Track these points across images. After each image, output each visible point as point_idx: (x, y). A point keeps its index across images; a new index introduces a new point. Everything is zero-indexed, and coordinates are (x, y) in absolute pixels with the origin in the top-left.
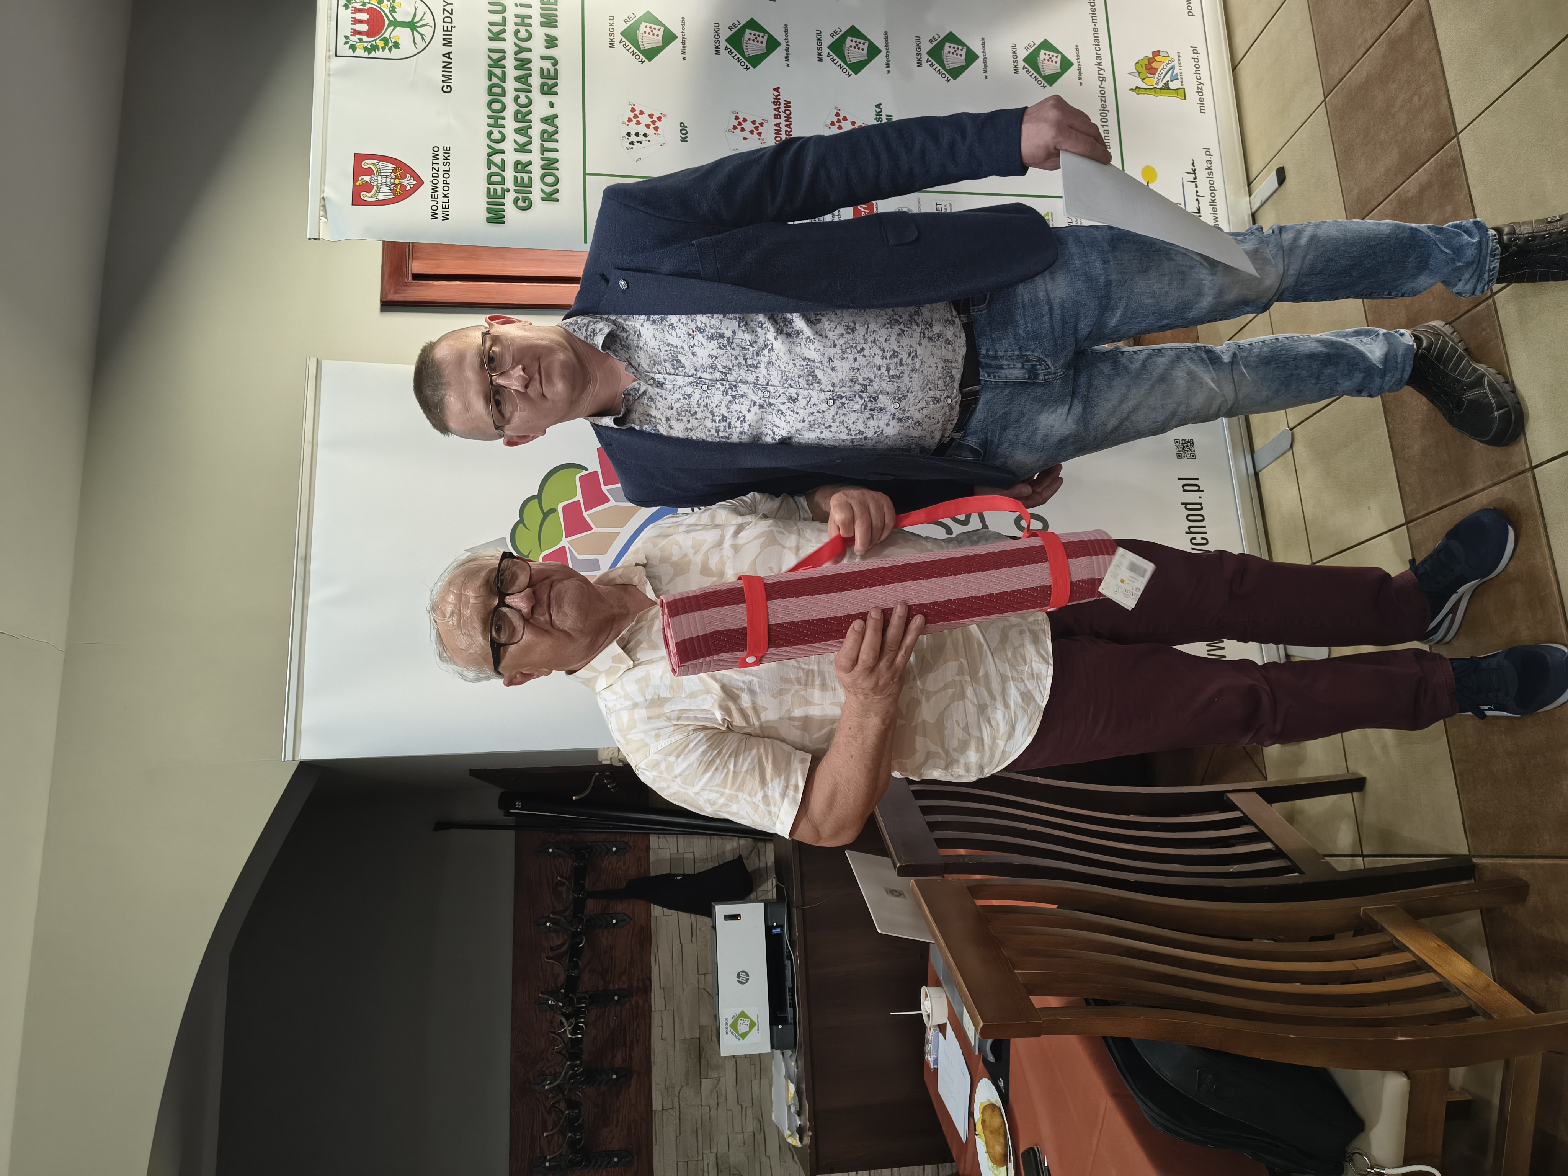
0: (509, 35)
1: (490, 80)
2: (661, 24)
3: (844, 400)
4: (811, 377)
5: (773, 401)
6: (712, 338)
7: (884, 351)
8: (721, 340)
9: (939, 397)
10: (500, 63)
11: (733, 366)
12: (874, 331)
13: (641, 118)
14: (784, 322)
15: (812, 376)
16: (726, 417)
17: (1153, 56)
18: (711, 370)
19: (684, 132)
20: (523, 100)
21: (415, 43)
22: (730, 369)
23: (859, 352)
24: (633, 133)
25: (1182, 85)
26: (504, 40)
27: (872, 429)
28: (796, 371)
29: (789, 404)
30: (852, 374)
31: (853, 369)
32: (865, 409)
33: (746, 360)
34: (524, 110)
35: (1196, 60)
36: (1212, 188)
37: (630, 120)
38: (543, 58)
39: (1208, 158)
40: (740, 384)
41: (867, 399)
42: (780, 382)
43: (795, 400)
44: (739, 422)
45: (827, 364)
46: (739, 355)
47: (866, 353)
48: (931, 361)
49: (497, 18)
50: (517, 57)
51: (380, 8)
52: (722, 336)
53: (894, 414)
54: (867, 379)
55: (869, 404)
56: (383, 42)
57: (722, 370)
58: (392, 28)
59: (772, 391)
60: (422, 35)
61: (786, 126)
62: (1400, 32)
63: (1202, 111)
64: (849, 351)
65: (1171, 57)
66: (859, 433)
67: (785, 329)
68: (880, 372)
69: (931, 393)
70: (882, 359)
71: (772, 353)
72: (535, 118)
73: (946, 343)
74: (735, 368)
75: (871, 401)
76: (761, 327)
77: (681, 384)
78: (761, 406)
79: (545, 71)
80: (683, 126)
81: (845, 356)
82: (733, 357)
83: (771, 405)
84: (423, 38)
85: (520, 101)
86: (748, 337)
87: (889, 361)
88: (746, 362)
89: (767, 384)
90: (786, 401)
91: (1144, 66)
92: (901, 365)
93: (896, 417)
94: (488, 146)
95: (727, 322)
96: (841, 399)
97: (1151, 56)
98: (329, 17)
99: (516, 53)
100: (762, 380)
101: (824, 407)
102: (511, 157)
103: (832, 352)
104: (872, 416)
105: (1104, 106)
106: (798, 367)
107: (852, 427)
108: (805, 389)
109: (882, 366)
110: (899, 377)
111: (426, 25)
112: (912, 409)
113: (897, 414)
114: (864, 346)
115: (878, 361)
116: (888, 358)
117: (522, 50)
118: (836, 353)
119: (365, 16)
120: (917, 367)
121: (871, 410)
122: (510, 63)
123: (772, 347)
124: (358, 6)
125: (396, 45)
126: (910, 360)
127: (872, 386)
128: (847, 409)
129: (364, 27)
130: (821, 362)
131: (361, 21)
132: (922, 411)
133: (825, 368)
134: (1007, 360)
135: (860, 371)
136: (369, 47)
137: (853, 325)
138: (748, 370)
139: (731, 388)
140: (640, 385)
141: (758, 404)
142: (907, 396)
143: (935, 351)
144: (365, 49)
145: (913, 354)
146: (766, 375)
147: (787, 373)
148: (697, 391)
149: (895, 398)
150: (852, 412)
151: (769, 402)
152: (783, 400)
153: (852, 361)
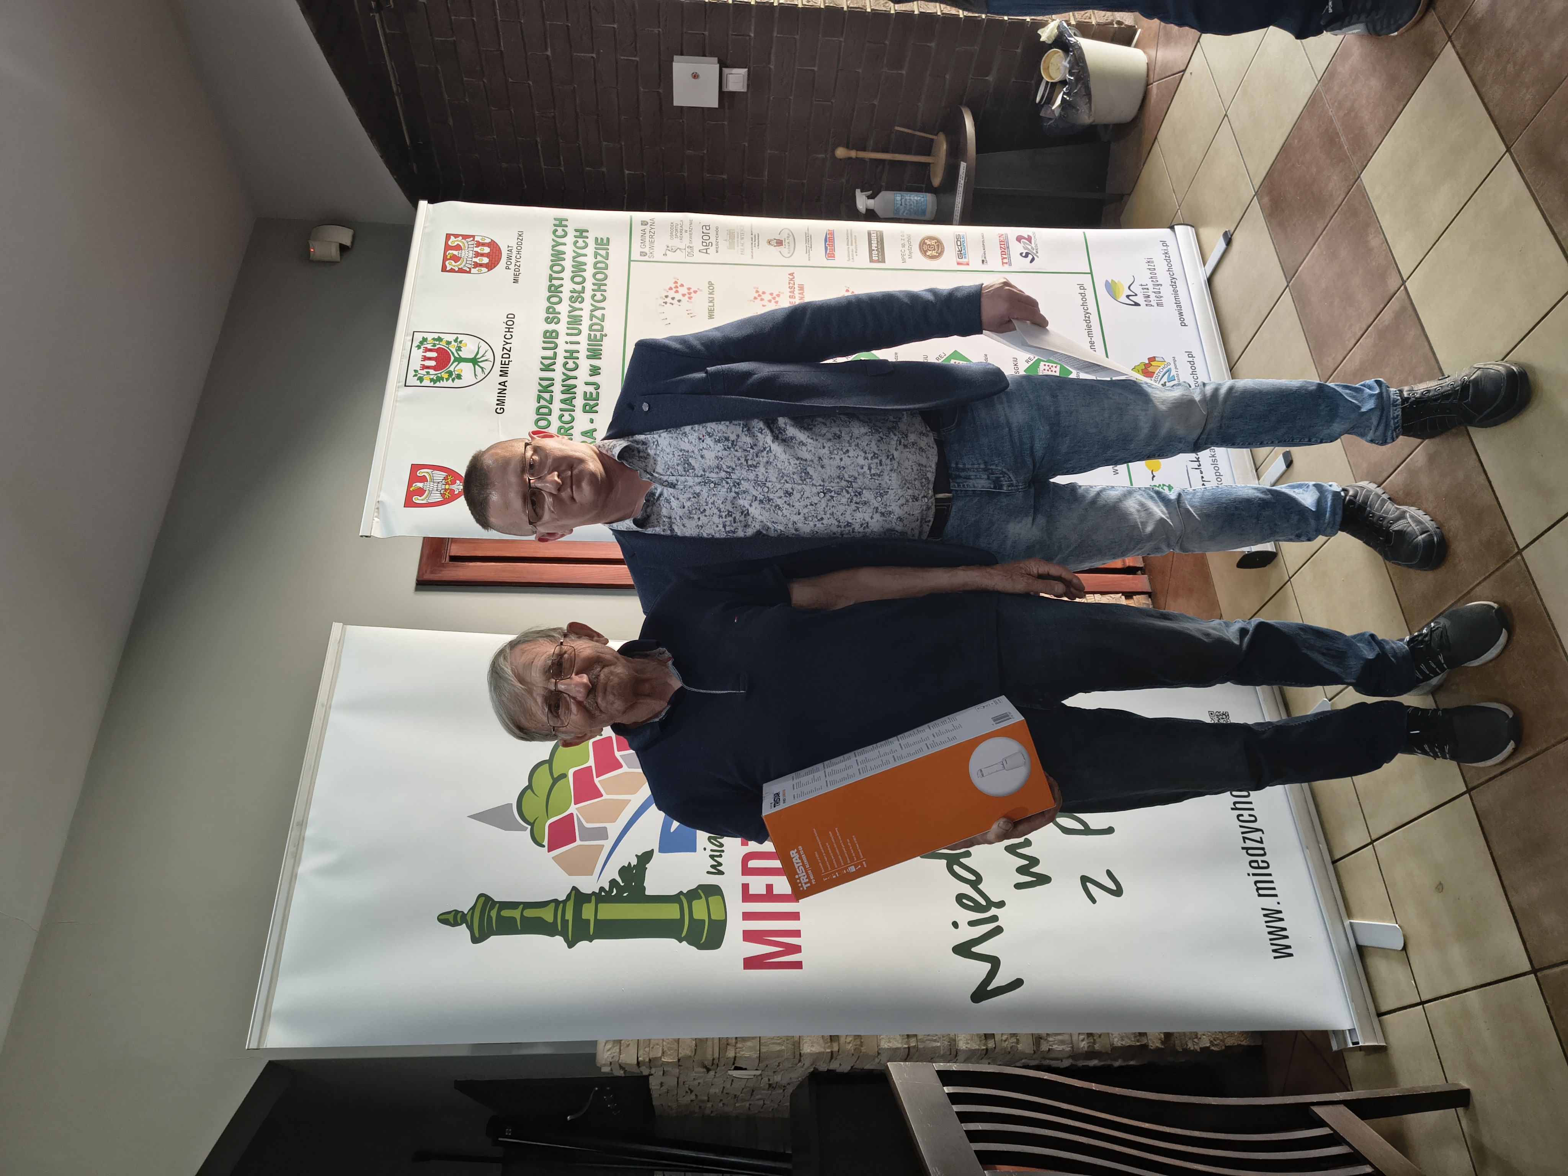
0: (558, 366)
1: (539, 402)
3: (833, 494)
4: (803, 474)
5: (771, 496)
6: (718, 441)
7: (866, 453)
8: (726, 443)
9: (917, 495)
10: (548, 389)
11: (736, 466)
12: (857, 438)
14: (779, 430)
15: (805, 473)
16: (731, 512)
18: (717, 470)
20: (567, 418)
21: (475, 375)
22: (733, 469)
23: (844, 453)
26: (554, 370)
27: (859, 521)
28: (791, 469)
29: (785, 498)
30: (839, 471)
31: (839, 467)
32: (851, 502)
33: (747, 460)
34: (567, 426)
38: (587, 384)
40: (742, 482)
41: (853, 494)
42: (777, 478)
43: (789, 494)
44: (743, 516)
45: (818, 462)
46: (741, 457)
47: (851, 454)
48: (907, 464)
49: (549, 353)
50: (564, 383)
51: (448, 348)
52: (727, 439)
53: (877, 508)
54: (852, 476)
55: (855, 498)
56: (447, 374)
57: (726, 470)
58: (457, 363)
59: (770, 487)
60: (482, 368)
64: (836, 452)
66: (847, 524)
67: (780, 436)
68: (863, 471)
69: (910, 492)
70: (865, 460)
71: (770, 454)
73: (920, 450)
74: (738, 468)
75: (856, 495)
76: (761, 433)
77: (691, 484)
78: (761, 502)
79: (588, 394)
81: (833, 456)
82: (736, 458)
83: (769, 500)
84: (483, 371)
85: (564, 418)
86: (749, 440)
87: (870, 461)
88: (747, 463)
89: (766, 481)
90: (783, 495)
93: (879, 511)
95: (732, 429)
96: (831, 492)
98: (402, 356)
100: (761, 477)
101: (815, 499)
103: (821, 452)
104: (858, 508)
106: (793, 465)
107: (841, 518)
108: (799, 484)
109: (864, 465)
110: (879, 475)
111: (486, 360)
112: (893, 504)
113: (879, 508)
114: (849, 448)
115: (861, 461)
116: (869, 458)
117: (569, 378)
118: (825, 453)
119: (434, 355)
120: (895, 468)
121: (856, 503)
122: (557, 388)
123: (770, 449)
124: (429, 346)
125: (459, 377)
126: (888, 462)
127: (857, 482)
128: (835, 502)
129: (433, 363)
130: (812, 461)
131: (430, 359)
132: (902, 507)
133: (816, 466)
134: (974, 471)
135: (846, 469)
136: (435, 378)
137: (839, 433)
138: (748, 470)
139: (735, 486)
140: (656, 489)
141: (758, 499)
142: (888, 492)
143: (910, 456)
144: (432, 380)
145: (891, 457)
146: (765, 473)
147: (783, 471)
148: (705, 489)
149: (877, 493)
150: (840, 504)
151: (768, 497)
152: (780, 495)
153: (839, 461)
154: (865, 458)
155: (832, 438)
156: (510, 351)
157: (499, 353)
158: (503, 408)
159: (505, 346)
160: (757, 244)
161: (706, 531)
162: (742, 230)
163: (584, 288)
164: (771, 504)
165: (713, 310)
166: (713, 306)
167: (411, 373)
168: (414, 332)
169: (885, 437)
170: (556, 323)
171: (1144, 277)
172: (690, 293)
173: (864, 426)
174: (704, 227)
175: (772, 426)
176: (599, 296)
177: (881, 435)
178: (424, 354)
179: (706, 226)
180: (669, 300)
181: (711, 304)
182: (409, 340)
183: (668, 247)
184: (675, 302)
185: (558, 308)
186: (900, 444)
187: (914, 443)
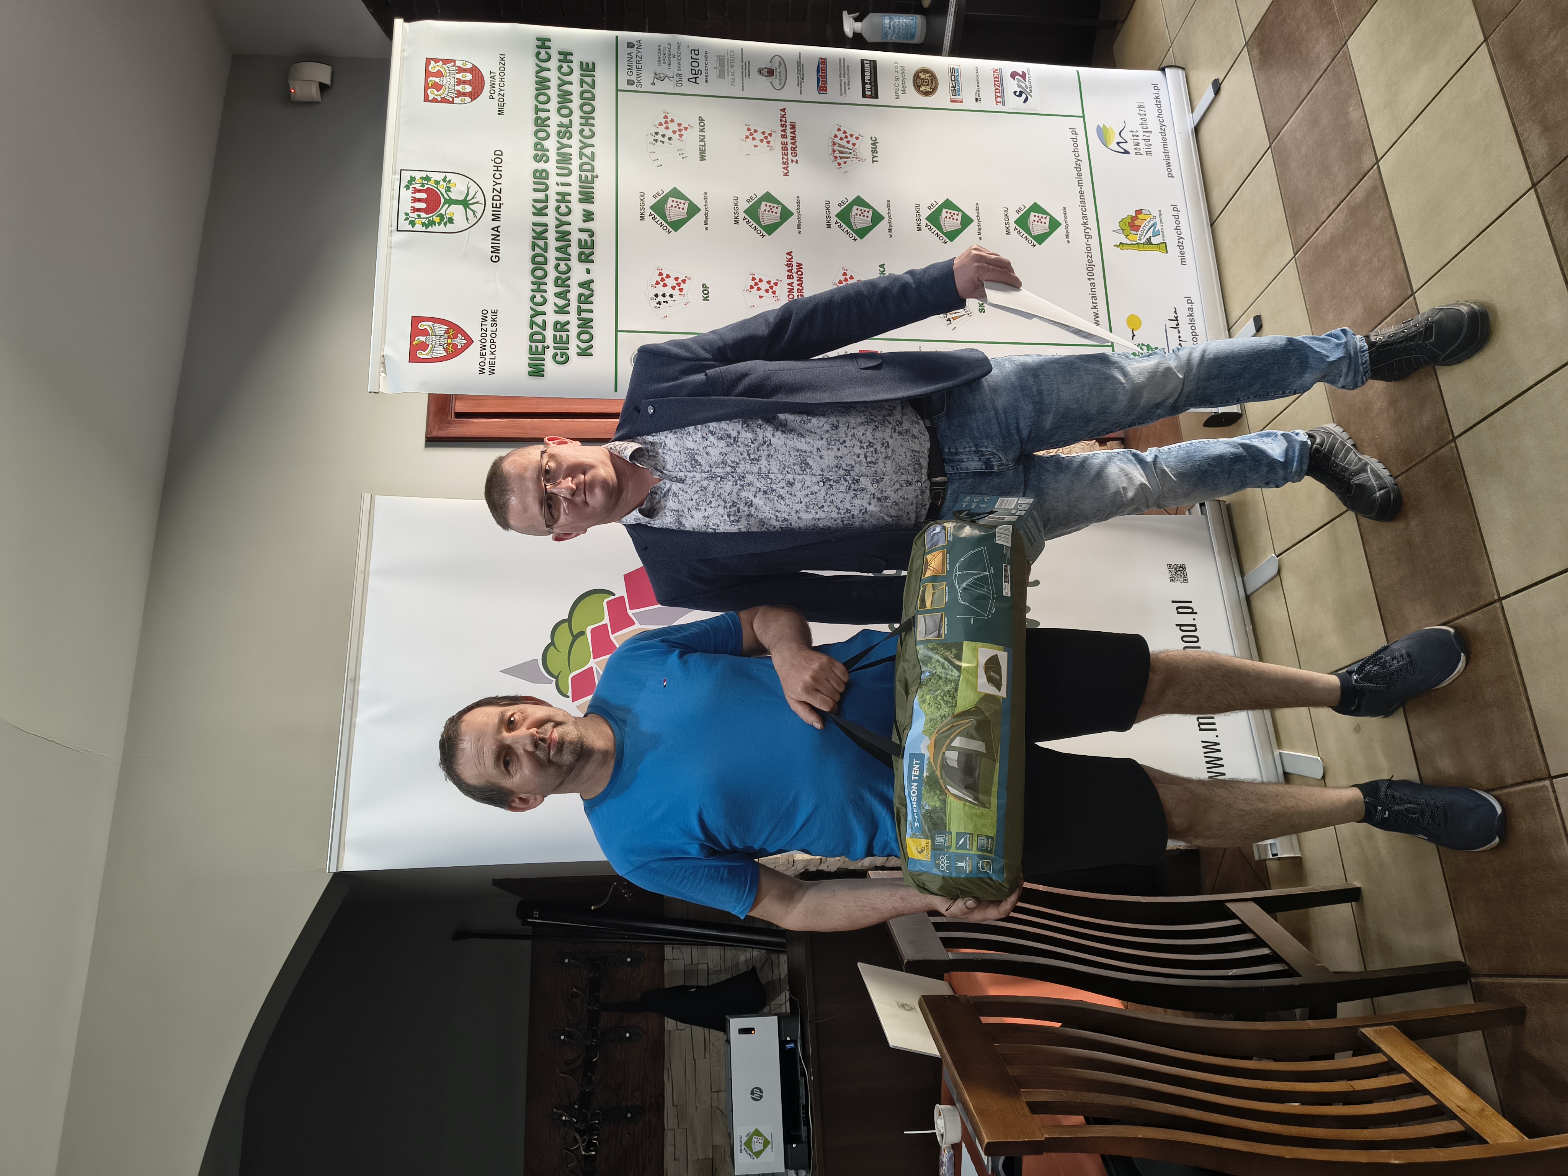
0: (551, 211)
1: (534, 251)
2: (686, 199)
3: (832, 483)
4: (803, 465)
5: (774, 487)
6: (721, 439)
7: (861, 442)
8: (728, 440)
9: (911, 480)
10: (543, 235)
12: (853, 428)
13: (667, 281)
15: (805, 464)
16: (736, 503)
17: (1136, 215)
18: (722, 465)
19: (706, 292)
20: (563, 267)
21: (467, 219)
22: (738, 464)
23: (841, 444)
24: (660, 294)
25: (1164, 240)
26: (547, 215)
27: (857, 507)
28: (791, 460)
29: (787, 489)
30: (837, 461)
31: (837, 457)
32: (849, 489)
33: (749, 455)
34: (564, 277)
35: (1177, 217)
37: (658, 283)
38: (581, 230)
39: (1190, 306)
40: (747, 475)
41: (851, 482)
42: (779, 470)
43: (791, 484)
44: (747, 507)
45: (817, 454)
46: (743, 452)
47: (847, 444)
48: (901, 451)
49: (541, 196)
50: (558, 229)
51: (437, 188)
52: (729, 436)
53: (874, 494)
54: (849, 465)
55: (853, 486)
56: (439, 218)
57: (731, 465)
58: (447, 205)
59: (772, 478)
60: (473, 211)
63: (1184, 263)
64: (833, 443)
65: (1154, 215)
66: (847, 511)
68: (859, 459)
69: (904, 477)
70: (860, 449)
71: (770, 448)
72: (573, 283)
73: (913, 437)
74: (741, 462)
75: (853, 483)
76: (760, 428)
77: (699, 479)
78: (764, 492)
79: (583, 242)
80: (705, 287)
81: (830, 447)
82: (739, 453)
83: (773, 491)
84: (474, 214)
85: (560, 268)
86: (749, 436)
87: (866, 450)
88: (749, 457)
89: (769, 473)
90: (785, 486)
91: (1128, 224)
92: (876, 453)
93: (876, 497)
94: (531, 308)
95: (732, 425)
96: (830, 481)
97: (1134, 215)
98: (392, 199)
99: (557, 226)
100: (763, 470)
101: (816, 489)
102: (551, 318)
103: (819, 443)
104: (856, 495)
106: (793, 457)
107: (841, 506)
108: (800, 474)
109: (860, 454)
110: (875, 463)
111: (477, 203)
112: (889, 489)
113: (876, 494)
114: (846, 439)
115: (857, 450)
116: (865, 447)
117: (562, 223)
118: (823, 444)
119: (424, 196)
120: (890, 455)
121: (855, 490)
122: (551, 235)
123: (771, 443)
124: (418, 187)
125: (451, 221)
126: (883, 450)
127: (854, 471)
128: (834, 490)
129: (423, 205)
130: (811, 452)
131: (420, 200)
132: (897, 492)
133: (815, 457)
134: (966, 454)
135: (843, 459)
136: (426, 222)
137: (837, 423)
138: (751, 463)
139: (740, 479)
140: (665, 484)
141: (762, 490)
142: (883, 478)
143: (904, 443)
144: (423, 224)
145: (886, 445)
146: (767, 466)
147: (784, 463)
148: (712, 483)
149: (873, 480)
150: (839, 492)
151: (771, 488)
152: (782, 486)
153: (836, 451)
154: (861, 447)
155: (830, 429)
156: (500, 193)
157: (489, 195)
158: (498, 257)
159: (494, 187)
160: (747, 73)
161: (712, 521)
162: (732, 56)
163: (571, 121)
164: (773, 494)
165: (705, 151)
166: (705, 146)
167: (402, 217)
168: (401, 170)
169: (880, 425)
170: (546, 162)
171: (1135, 124)
172: (681, 130)
173: (860, 416)
174: (693, 51)
175: (771, 421)
176: (587, 132)
177: (877, 424)
178: (414, 195)
179: (694, 50)
180: (659, 137)
181: (703, 143)
182: (397, 179)
183: (656, 74)
184: (666, 139)
185: (547, 144)
186: (895, 432)
187: (907, 431)
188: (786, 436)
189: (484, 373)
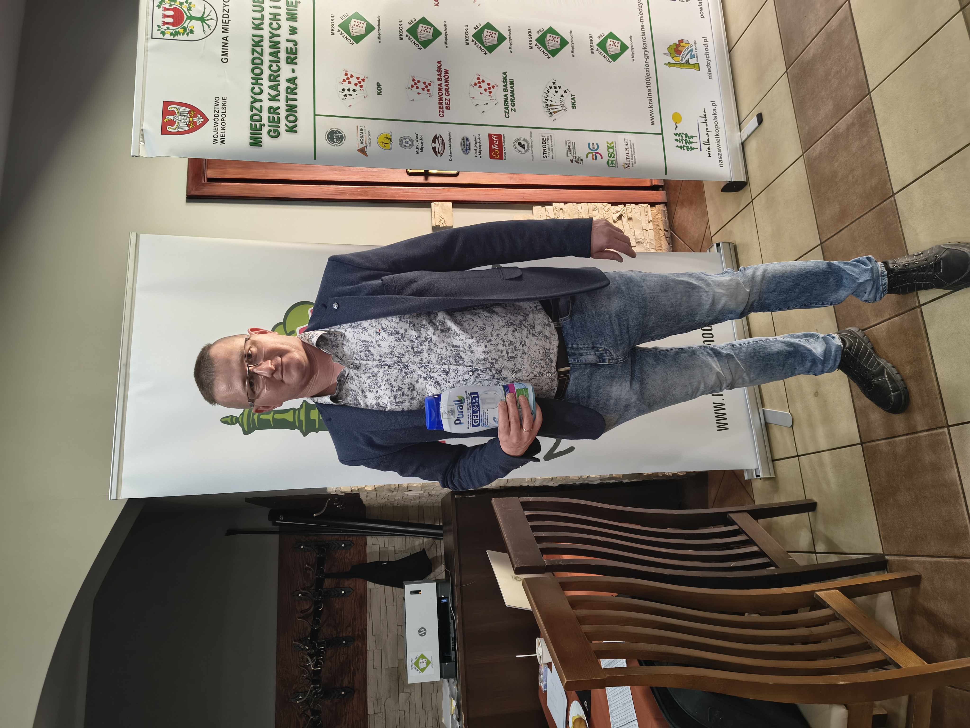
0: (266, 26)
1: (253, 55)
2: (365, 20)
3: (479, 372)
4: (457, 357)
5: (433, 374)
6: (391, 334)
7: (504, 341)
8: (397, 336)
9: (543, 371)
10: (260, 44)
11: (405, 353)
12: (497, 330)
13: (351, 80)
14: (439, 323)
15: (458, 357)
16: (401, 388)
17: (679, 44)
18: (391, 356)
19: (379, 88)
20: (274, 67)
21: (204, 31)
22: (403, 355)
23: (488, 342)
24: (346, 89)
25: (697, 61)
26: (263, 29)
28: (448, 353)
29: (443, 376)
31: (484, 352)
32: (493, 378)
33: (413, 348)
34: (275, 74)
35: (706, 46)
36: (717, 127)
37: (344, 81)
38: (288, 41)
39: (714, 107)
40: (410, 364)
41: (494, 372)
42: (437, 361)
43: (446, 373)
44: (410, 390)
45: (468, 349)
46: (409, 345)
47: (493, 342)
48: (535, 348)
49: (258, 15)
50: (271, 40)
51: (181, 8)
52: (398, 333)
54: (494, 359)
55: (496, 375)
56: (183, 30)
57: (398, 355)
58: (189, 20)
59: (432, 367)
60: (208, 25)
61: (445, 85)
62: (833, 28)
63: (710, 78)
64: (481, 341)
65: (691, 44)
67: (438, 327)
68: (502, 355)
69: (537, 369)
70: (503, 346)
71: (431, 344)
72: (282, 79)
73: (545, 337)
74: (406, 354)
75: (497, 373)
76: (424, 328)
77: (371, 366)
78: (425, 378)
79: (289, 49)
80: (379, 85)
81: (479, 344)
82: (405, 347)
83: (431, 377)
84: (209, 27)
85: (273, 68)
87: (507, 348)
88: (413, 350)
89: (429, 363)
90: (442, 374)
91: (673, 50)
92: (516, 350)
94: (252, 97)
95: (401, 324)
96: (478, 371)
97: (678, 43)
98: (147, 13)
99: (270, 38)
100: (425, 360)
101: (466, 376)
102: (266, 104)
103: (470, 341)
105: (648, 75)
106: (449, 351)
108: (454, 365)
109: (503, 350)
110: (514, 358)
111: (211, 19)
112: (525, 379)
114: (491, 338)
115: (501, 347)
116: (507, 345)
117: (274, 36)
118: (474, 342)
119: (171, 13)
120: (526, 351)
121: (497, 379)
122: (266, 44)
123: (431, 340)
124: (167, 6)
125: (192, 32)
126: (521, 347)
127: (498, 363)
128: (481, 378)
129: (171, 20)
130: (464, 348)
131: (168, 16)
132: (531, 381)
133: (467, 351)
134: (585, 350)
135: (489, 354)
136: (174, 33)
137: (484, 326)
138: (415, 355)
139: (404, 367)
140: (345, 371)
141: (423, 377)
142: (521, 370)
143: (538, 342)
144: (171, 34)
145: (523, 343)
146: (428, 358)
147: (442, 355)
148: (382, 370)
149: (513, 371)
150: (485, 380)
151: (430, 375)
152: (439, 374)
153: (484, 347)
154: (504, 345)
155: (479, 331)
156: (228, 12)
157: (220, 14)
158: (227, 59)
159: (224, 8)
161: (382, 401)
164: (432, 381)
167: (155, 27)
169: (518, 327)
175: (434, 321)
177: (515, 326)
178: (164, 12)
186: (529, 333)
187: (540, 333)
188: (444, 334)
189: (217, 143)
